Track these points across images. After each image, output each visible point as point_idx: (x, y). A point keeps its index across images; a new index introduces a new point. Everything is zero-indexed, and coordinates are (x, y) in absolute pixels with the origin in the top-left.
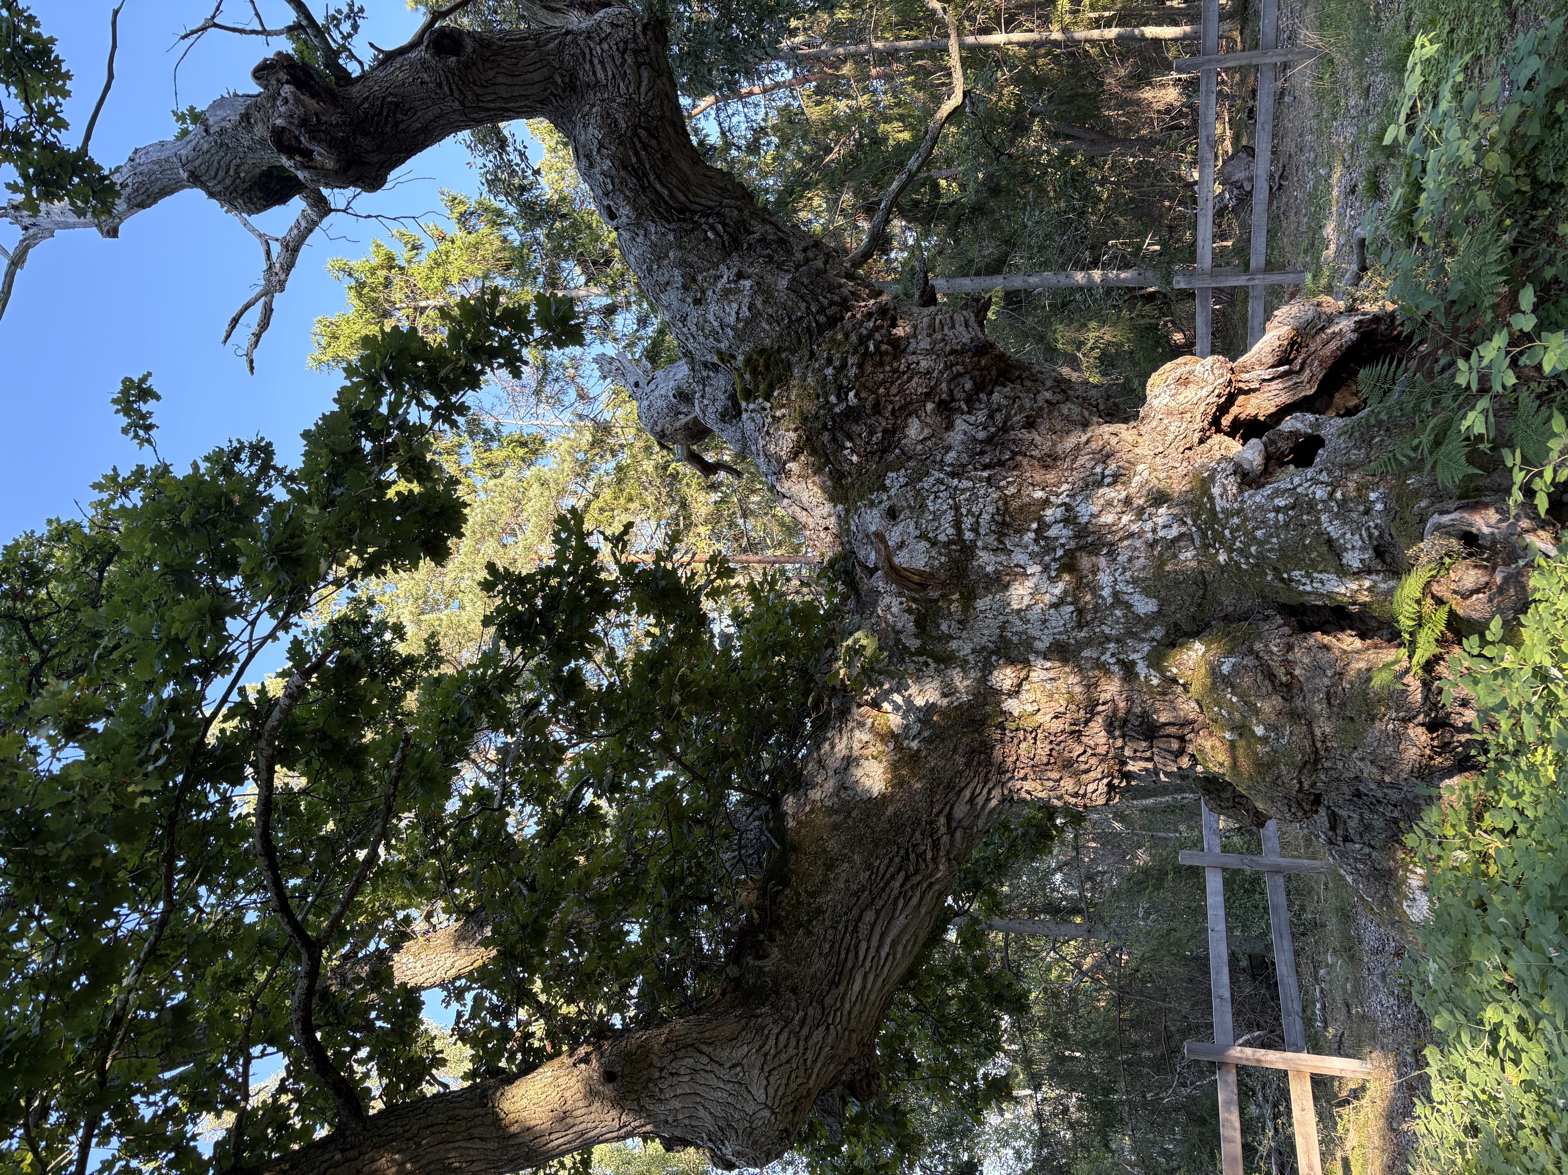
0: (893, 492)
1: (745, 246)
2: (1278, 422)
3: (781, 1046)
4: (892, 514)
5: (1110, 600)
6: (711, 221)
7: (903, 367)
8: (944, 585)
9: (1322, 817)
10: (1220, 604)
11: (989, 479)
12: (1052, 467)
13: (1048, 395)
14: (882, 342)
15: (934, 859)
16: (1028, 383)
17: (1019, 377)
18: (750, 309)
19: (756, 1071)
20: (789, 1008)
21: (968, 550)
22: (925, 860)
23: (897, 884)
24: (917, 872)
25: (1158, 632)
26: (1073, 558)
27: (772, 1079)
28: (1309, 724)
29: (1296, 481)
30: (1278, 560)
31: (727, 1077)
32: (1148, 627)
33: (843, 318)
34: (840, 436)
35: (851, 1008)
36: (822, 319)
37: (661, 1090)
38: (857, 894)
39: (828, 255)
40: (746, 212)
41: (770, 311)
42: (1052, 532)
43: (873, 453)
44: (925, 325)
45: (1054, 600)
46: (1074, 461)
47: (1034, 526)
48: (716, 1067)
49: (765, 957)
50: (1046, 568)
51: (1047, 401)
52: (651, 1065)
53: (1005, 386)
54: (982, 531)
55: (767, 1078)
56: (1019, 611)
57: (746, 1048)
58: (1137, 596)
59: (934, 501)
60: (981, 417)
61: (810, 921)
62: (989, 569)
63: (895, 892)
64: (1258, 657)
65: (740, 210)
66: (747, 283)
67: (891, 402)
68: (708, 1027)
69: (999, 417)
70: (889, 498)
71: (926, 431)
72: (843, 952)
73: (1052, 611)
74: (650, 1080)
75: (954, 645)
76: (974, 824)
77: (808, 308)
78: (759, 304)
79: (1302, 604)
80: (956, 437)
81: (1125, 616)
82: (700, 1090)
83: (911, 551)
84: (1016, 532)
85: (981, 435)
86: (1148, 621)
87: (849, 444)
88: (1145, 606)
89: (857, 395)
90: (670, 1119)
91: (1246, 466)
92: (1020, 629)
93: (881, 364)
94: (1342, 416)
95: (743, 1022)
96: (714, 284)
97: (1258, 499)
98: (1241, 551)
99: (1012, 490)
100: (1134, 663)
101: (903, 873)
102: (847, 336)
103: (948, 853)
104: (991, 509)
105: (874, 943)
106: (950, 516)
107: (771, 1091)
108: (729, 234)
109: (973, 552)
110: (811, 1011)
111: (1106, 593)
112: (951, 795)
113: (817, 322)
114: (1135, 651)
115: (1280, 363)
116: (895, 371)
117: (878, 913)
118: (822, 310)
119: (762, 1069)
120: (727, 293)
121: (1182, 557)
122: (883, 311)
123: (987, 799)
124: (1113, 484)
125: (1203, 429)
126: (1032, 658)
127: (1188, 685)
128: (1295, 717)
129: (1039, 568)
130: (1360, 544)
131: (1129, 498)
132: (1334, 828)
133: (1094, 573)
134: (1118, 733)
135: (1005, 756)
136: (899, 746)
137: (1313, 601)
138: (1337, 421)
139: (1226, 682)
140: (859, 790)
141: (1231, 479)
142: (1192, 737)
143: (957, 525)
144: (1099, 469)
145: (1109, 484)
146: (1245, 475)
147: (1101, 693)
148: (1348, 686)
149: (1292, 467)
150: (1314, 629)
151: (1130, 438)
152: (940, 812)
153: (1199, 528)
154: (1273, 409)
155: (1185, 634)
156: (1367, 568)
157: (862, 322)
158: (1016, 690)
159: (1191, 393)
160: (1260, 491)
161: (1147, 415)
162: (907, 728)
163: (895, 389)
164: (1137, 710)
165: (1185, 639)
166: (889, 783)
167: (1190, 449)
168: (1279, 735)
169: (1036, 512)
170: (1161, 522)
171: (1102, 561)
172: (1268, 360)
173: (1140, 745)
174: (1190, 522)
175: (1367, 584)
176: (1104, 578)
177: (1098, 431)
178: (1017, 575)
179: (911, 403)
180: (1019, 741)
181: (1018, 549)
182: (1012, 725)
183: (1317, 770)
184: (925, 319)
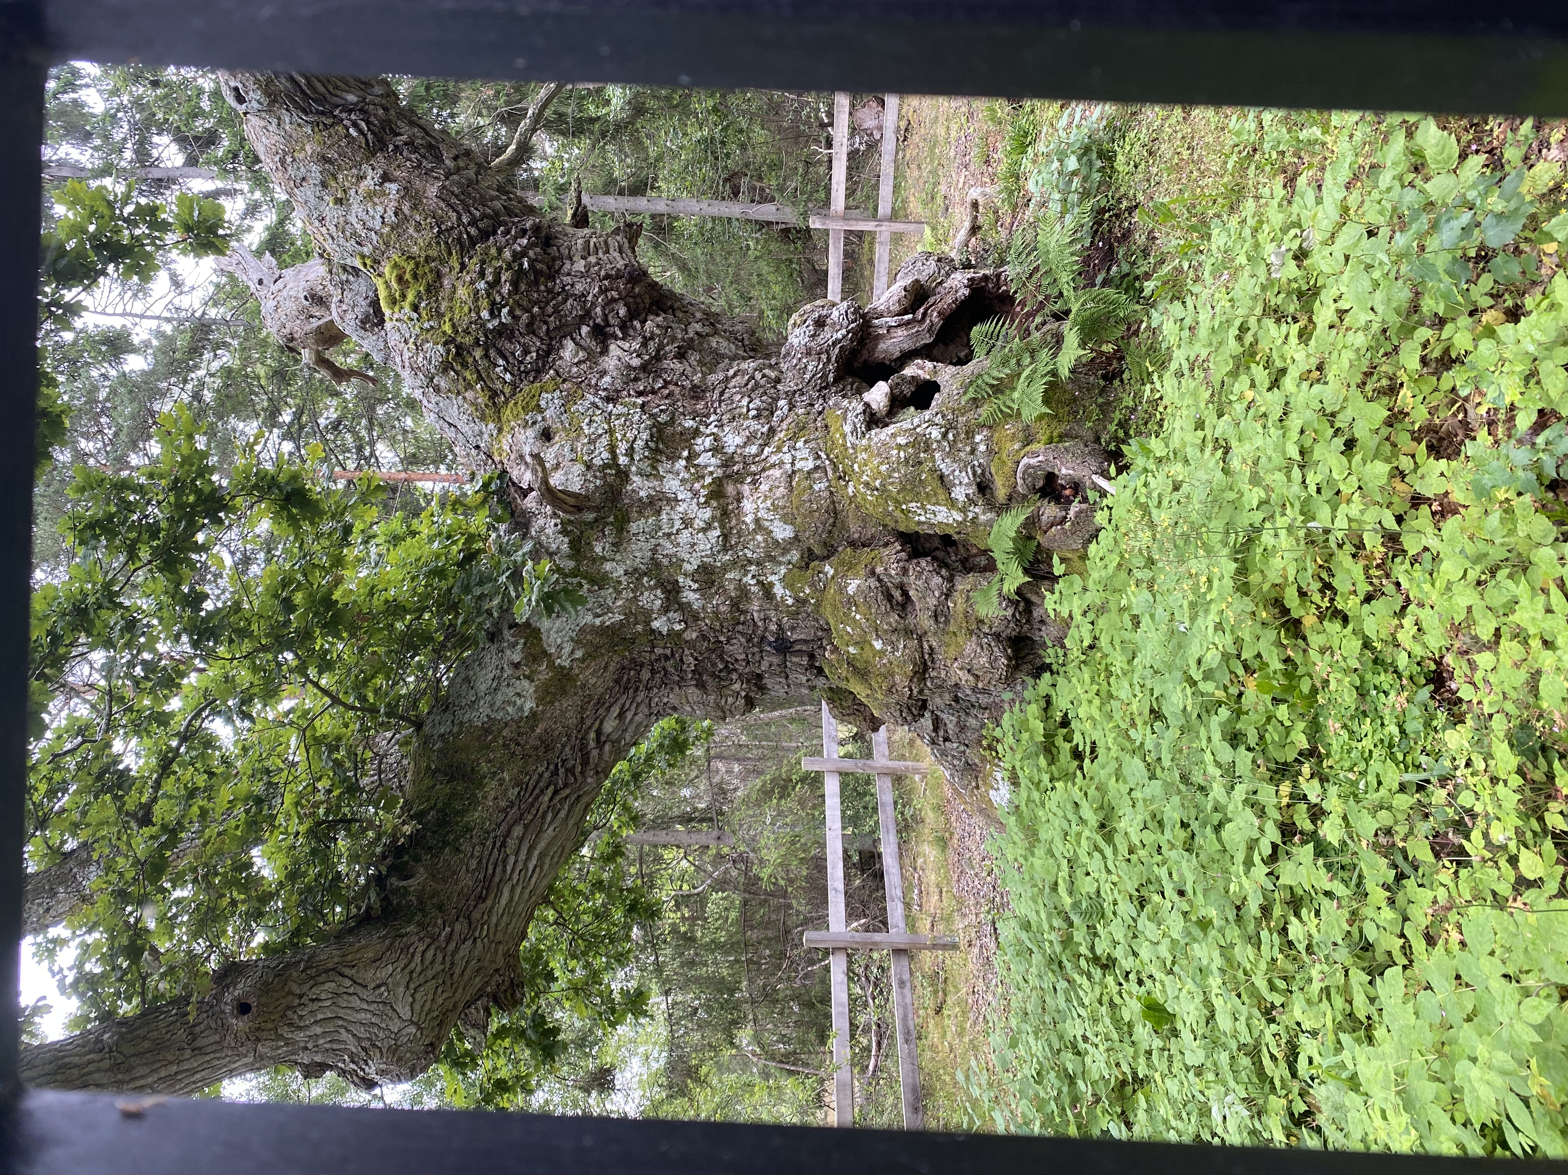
0: (548, 414)
1: (391, 147)
2: (902, 367)
3: (427, 963)
4: (546, 435)
5: (752, 526)
6: (353, 117)
7: (558, 289)
8: (598, 509)
9: (927, 722)
10: (848, 531)
11: (643, 406)
12: (702, 398)
13: (698, 327)
14: (536, 260)
15: (582, 773)
16: (680, 315)
17: (672, 307)
18: (396, 214)
19: (402, 989)
20: (435, 925)
21: (623, 475)
22: (574, 775)
23: (547, 799)
24: (566, 786)
25: (795, 555)
26: (720, 486)
27: (418, 996)
28: (920, 639)
29: (916, 421)
30: (898, 492)
31: (370, 999)
32: (785, 551)
33: (494, 233)
34: (492, 353)
35: (498, 921)
36: (473, 231)
37: (301, 1017)
38: (504, 810)
39: (479, 165)
40: (392, 112)
41: (418, 218)
42: (700, 461)
43: (527, 373)
44: (579, 246)
45: (702, 525)
46: (722, 393)
47: (685, 454)
48: (359, 990)
49: (412, 876)
50: (696, 494)
51: (697, 333)
52: (290, 993)
53: (658, 315)
54: (637, 458)
55: (413, 996)
56: (669, 535)
57: (390, 968)
58: (776, 523)
59: (589, 424)
60: (636, 345)
61: (457, 839)
62: (642, 494)
63: (544, 807)
64: (879, 580)
65: (386, 109)
66: (393, 187)
67: (546, 323)
68: (351, 949)
69: (652, 346)
70: (544, 419)
71: (582, 355)
72: (491, 867)
73: (700, 535)
74: (288, 1008)
75: (608, 566)
76: (622, 737)
77: (459, 218)
78: (406, 209)
79: (917, 533)
80: (610, 362)
81: (765, 540)
82: (341, 1013)
83: (566, 474)
84: (668, 459)
85: (636, 362)
86: (786, 546)
87: (501, 362)
88: (782, 532)
89: (511, 313)
90: (310, 1045)
91: (874, 406)
92: (670, 552)
93: (536, 283)
94: (955, 365)
95: (387, 942)
96: (357, 184)
97: (883, 436)
98: (867, 485)
99: (663, 418)
100: (771, 584)
101: (552, 788)
102: (500, 251)
103: (597, 765)
104: (645, 436)
105: (522, 856)
106: (604, 441)
107: (417, 1007)
108: (373, 133)
109: (627, 476)
110: (458, 927)
111: (749, 519)
112: (600, 711)
113: (468, 233)
114: (773, 573)
115: (905, 312)
116: (549, 291)
117: (526, 827)
118: (473, 222)
119: (407, 987)
120: (370, 196)
121: (816, 487)
122: (537, 229)
123: (635, 714)
124: (757, 417)
125: (837, 370)
126: (681, 580)
127: (818, 604)
128: (908, 632)
129: (689, 495)
130: (966, 480)
131: (772, 431)
132: (936, 729)
133: (739, 501)
134: (756, 649)
135: (653, 672)
136: (551, 665)
137: (926, 530)
138: (951, 369)
139: (851, 601)
140: (510, 709)
141: (860, 417)
142: (820, 651)
143: (612, 449)
144: (745, 402)
145: (754, 417)
146: (873, 414)
147: (743, 612)
148: (951, 605)
149: (912, 409)
150: (925, 555)
151: (773, 374)
152: (590, 727)
153: (831, 460)
154: (897, 354)
155: (817, 558)
156: (971, 501)
157: (516, 238)
158: (665, 610)
159: (828, 335)
160: (885, 430)
161: (788, 354)
162: (560, 647)
163: (550, 310)
164: (773, 627)
165: (817, 563)
166: (540, 700)
167: (825, 388)
168: (895, 649)
169: (687, 441)
170: (798, 455)
171: (746, 489)
172: (895, 308)
173: (775, 660)
174: (824, 456)
175: (971, 515)
176: (748, 505)
177: (744, 365)
178: (669, 500)
179: (566, 325)
180: (667, 658)
181: (670, 476)
182: (661, 643)
183: (925, 679)
184: (580, 241)
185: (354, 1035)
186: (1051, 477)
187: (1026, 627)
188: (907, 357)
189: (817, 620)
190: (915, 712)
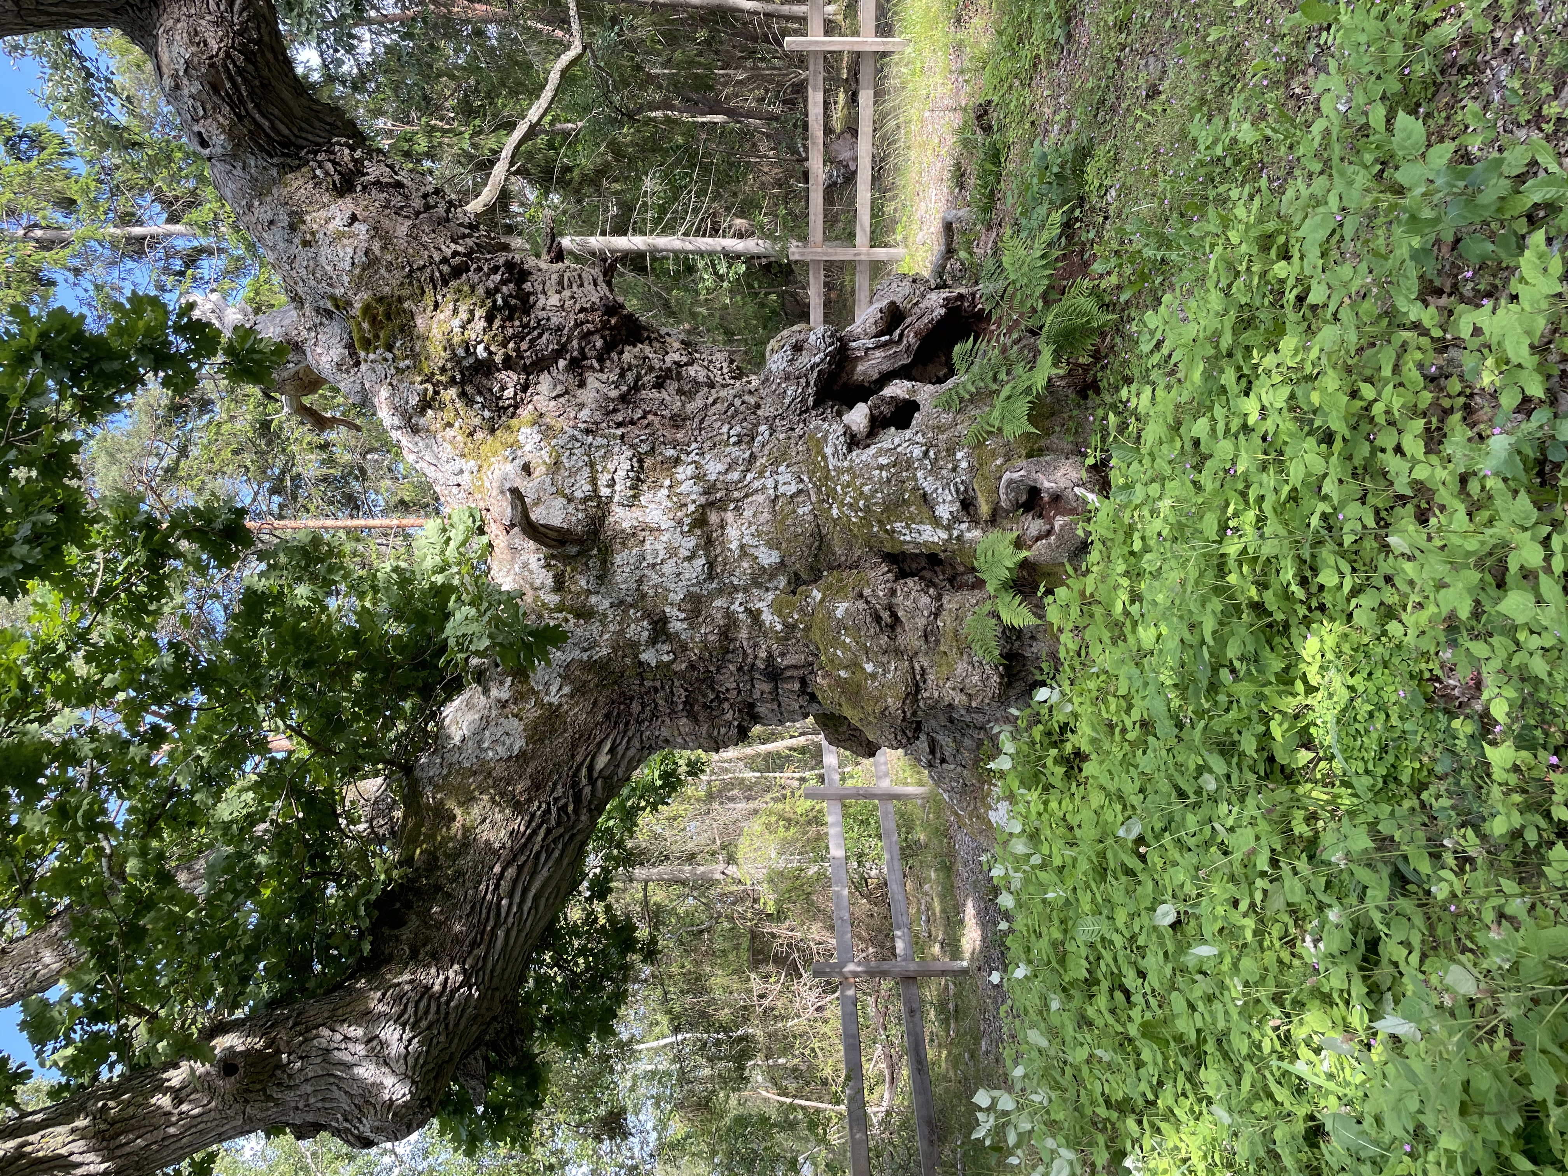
0: (528, 448)
1: (359, 188)
2: (881, 389)
3: (421, 1013)
4: (527, 470)
5: (737, 553)
6: (319, 158)
7: (533, 323)
8: (580, 542)
9: (922, 743)
10: (834, 554)
11: (622, 437)
12: (682, 427)
13: (676, 357)
14: (510, 295)
15: (575, 811)
16: (657, 345)
17: (649, 338)
18: (366, 254)
19: (395, 1043)
20: (429, 974)
21: (603, 506)
22: (567, 813)
23: (540, 839)
24: (559, 824)
25: (782, 581)
26: (703, 514)
27: (412, 1049)
28: (911, 660)
29: (897, 441)
30: (882, 513)
31: (363, 1054)
32: (772, 577)
33: (468, 270)
34: (469, 390)
35: (494, 966)
36: (446, 269)
37: (290, 1077)
38: (499, 853)
39: (451, 204)
40: (359, 152)
41: (389, 258)
42: (683, 489)
43: (505, 409)
44: (553, 281)
45: (687, 553)
46: (702, 421)
47: (667, 483)
48: (351, 1045)
49: (403, 925)
50: (680, 523)
51: (675, 363)
53: (635, 346)
54: (617, 488)
56: (654, 565)
57: (383, 1021)
58: (762, 548)
59: (569, 458)
60: (613, 375)
62: (626, 525)
63: (538, 847)
64: (867, 602)
65: (352, 149)
66: (362, 228)
67: (522, 358)
68: (342, 1003)
69: (630, 377)
70: (523, 454)
71: (560, 389)
72: (484, 911)
73: (686, 564)
75: (593, 599)
76: (614, 773)
77: (431, 257)
78: (376, 250)
79: (903, 553)
80: (588, 395)
81: (751, 567)
83: (548, 507)
84: (650, 488)
85: (614, 394)
86: (774, 572)
87: (479, 399)
88: (768, 557)
89: (486, 349)
90: (301, 1105)
91: (855, 428)
92: (655, 583)
93: (511, 318)
94: (933, 384)
95: (380, 994)
96: (326, 225)
97: (864, 458)
98: (851, 506)
99: (645, 448)
100: (759, 611)
101: (545, 827)
102: (473, 288)
103: (590, 802)
104: (626, 466)
105: (517, 899)
106: (585, 473)
107: (411, 1060)
108: (340, 173)
109: (609, 507)
110: (452, 974)
111: (733, 546)
112: (591, 747)
113: (440, 272)
114: (761, 600)
115: (882, 333)
116: (524, 327)
117: (520, 869)
118: (445, 260)
120: (340, 236)
121: (800, 511)
122: (510, 265)
123: (627, 749)
124: (738, 443)
125: (816, 394)
126: (667, 610)
127: (807, 629)
128: (898, 652)
129: (673, 524)
130: (950, 498)
131: (753, 457)
132: (932, 752)
133: (723, 527)
134: (747, 678)
135: (643, 706)
136: (539, 703)
137: (911, 549)
138: (929, 388)
139: (841, 625)
140: (500, 749)
141: (842, 439)
142: (812, 677)
143: (594, 481)
144: (725, 429)
145: (734, 444)
146: (853, 436)
147: (732, 640)
148: (941, 624)
149: (893, 429)
150: (913, 575)
151: (752, 400)
152: (582, 764)
153: (815, 484)
154: (876, 376)
155: (805, 583)
156: (955, 519)
157: (488, 275)
158: (653, 641)
159: (806, 360)
160: (867, 451)
161: (767, 380)
162: (547, 685)
163: (524, 346)
164: (763, 655)
165: (804, 588)
166: (529, 740)
167: (806, 412)
168: (885, 672)
169: (668, 469)
170: (780, 478)
171: (730, 516)
172: (873, 330)
173: (767, 687)
174: (806, 480)
175: (955, 533)
176: (732, 533)
177: (723, 393)
178: (651, 530)
179: (543, 358)
180: (656, 690)
181: (652, 506)
182: (650, 675)
183: (917, 701)
184: (555, 277)
185: (346, 1092)
186: (1034, 492)
187: (1017, 643)
188: (886, 378)
189: (807, 646)
190: (910, 734)
